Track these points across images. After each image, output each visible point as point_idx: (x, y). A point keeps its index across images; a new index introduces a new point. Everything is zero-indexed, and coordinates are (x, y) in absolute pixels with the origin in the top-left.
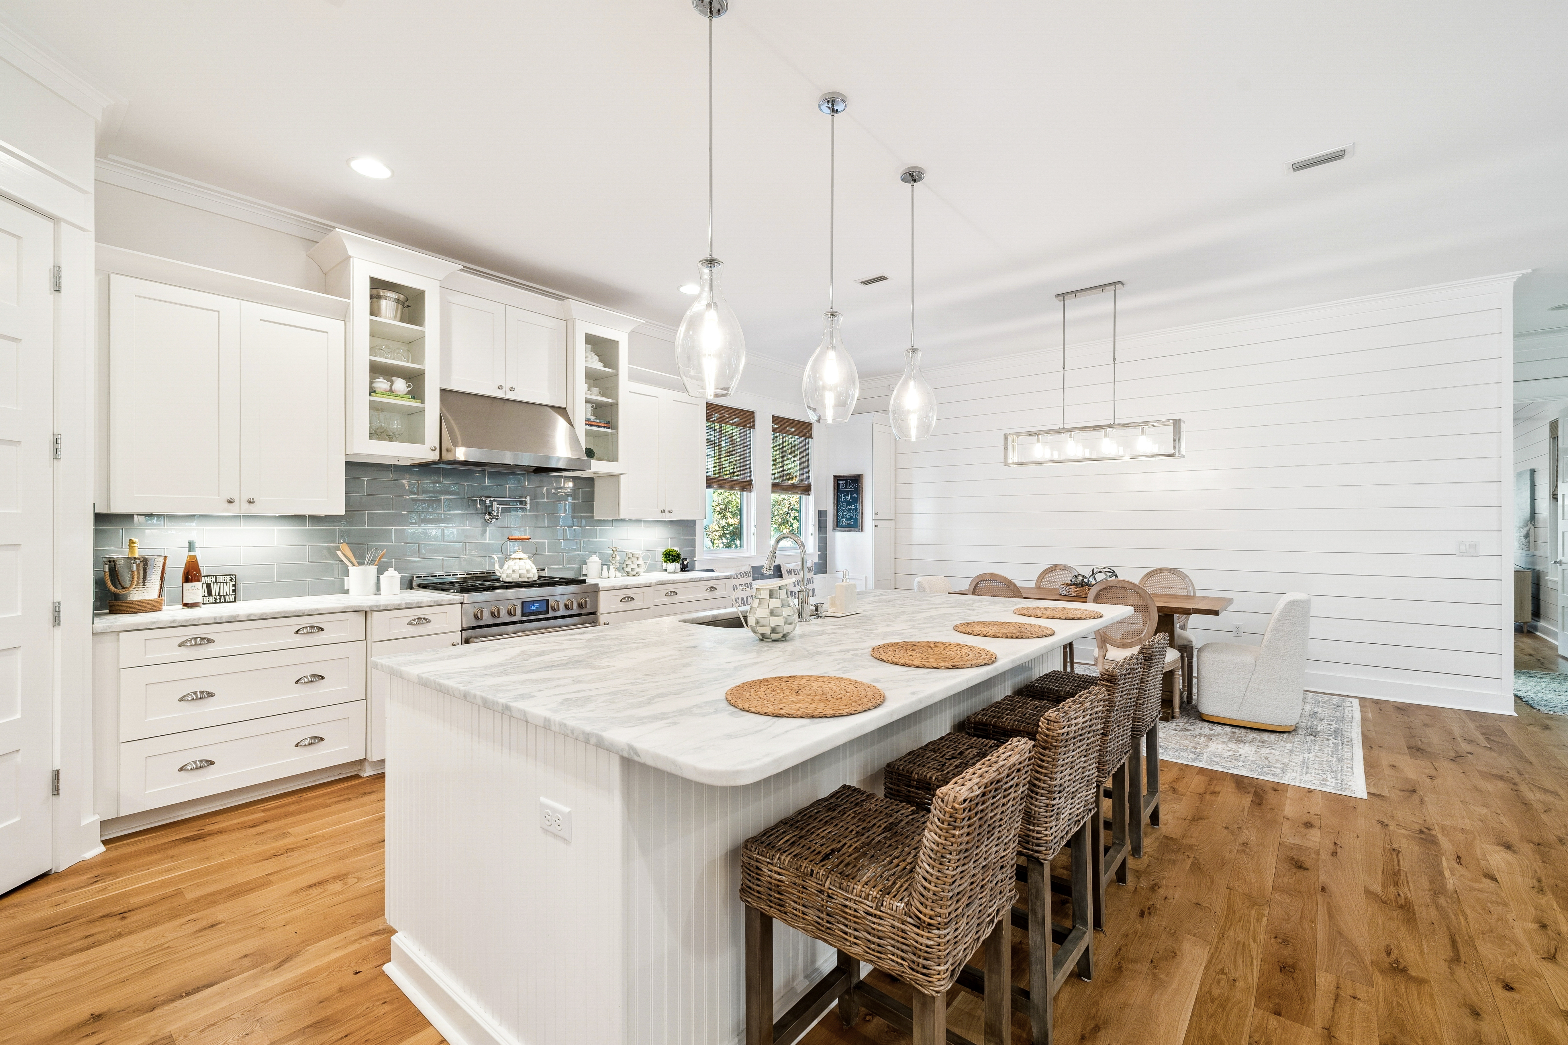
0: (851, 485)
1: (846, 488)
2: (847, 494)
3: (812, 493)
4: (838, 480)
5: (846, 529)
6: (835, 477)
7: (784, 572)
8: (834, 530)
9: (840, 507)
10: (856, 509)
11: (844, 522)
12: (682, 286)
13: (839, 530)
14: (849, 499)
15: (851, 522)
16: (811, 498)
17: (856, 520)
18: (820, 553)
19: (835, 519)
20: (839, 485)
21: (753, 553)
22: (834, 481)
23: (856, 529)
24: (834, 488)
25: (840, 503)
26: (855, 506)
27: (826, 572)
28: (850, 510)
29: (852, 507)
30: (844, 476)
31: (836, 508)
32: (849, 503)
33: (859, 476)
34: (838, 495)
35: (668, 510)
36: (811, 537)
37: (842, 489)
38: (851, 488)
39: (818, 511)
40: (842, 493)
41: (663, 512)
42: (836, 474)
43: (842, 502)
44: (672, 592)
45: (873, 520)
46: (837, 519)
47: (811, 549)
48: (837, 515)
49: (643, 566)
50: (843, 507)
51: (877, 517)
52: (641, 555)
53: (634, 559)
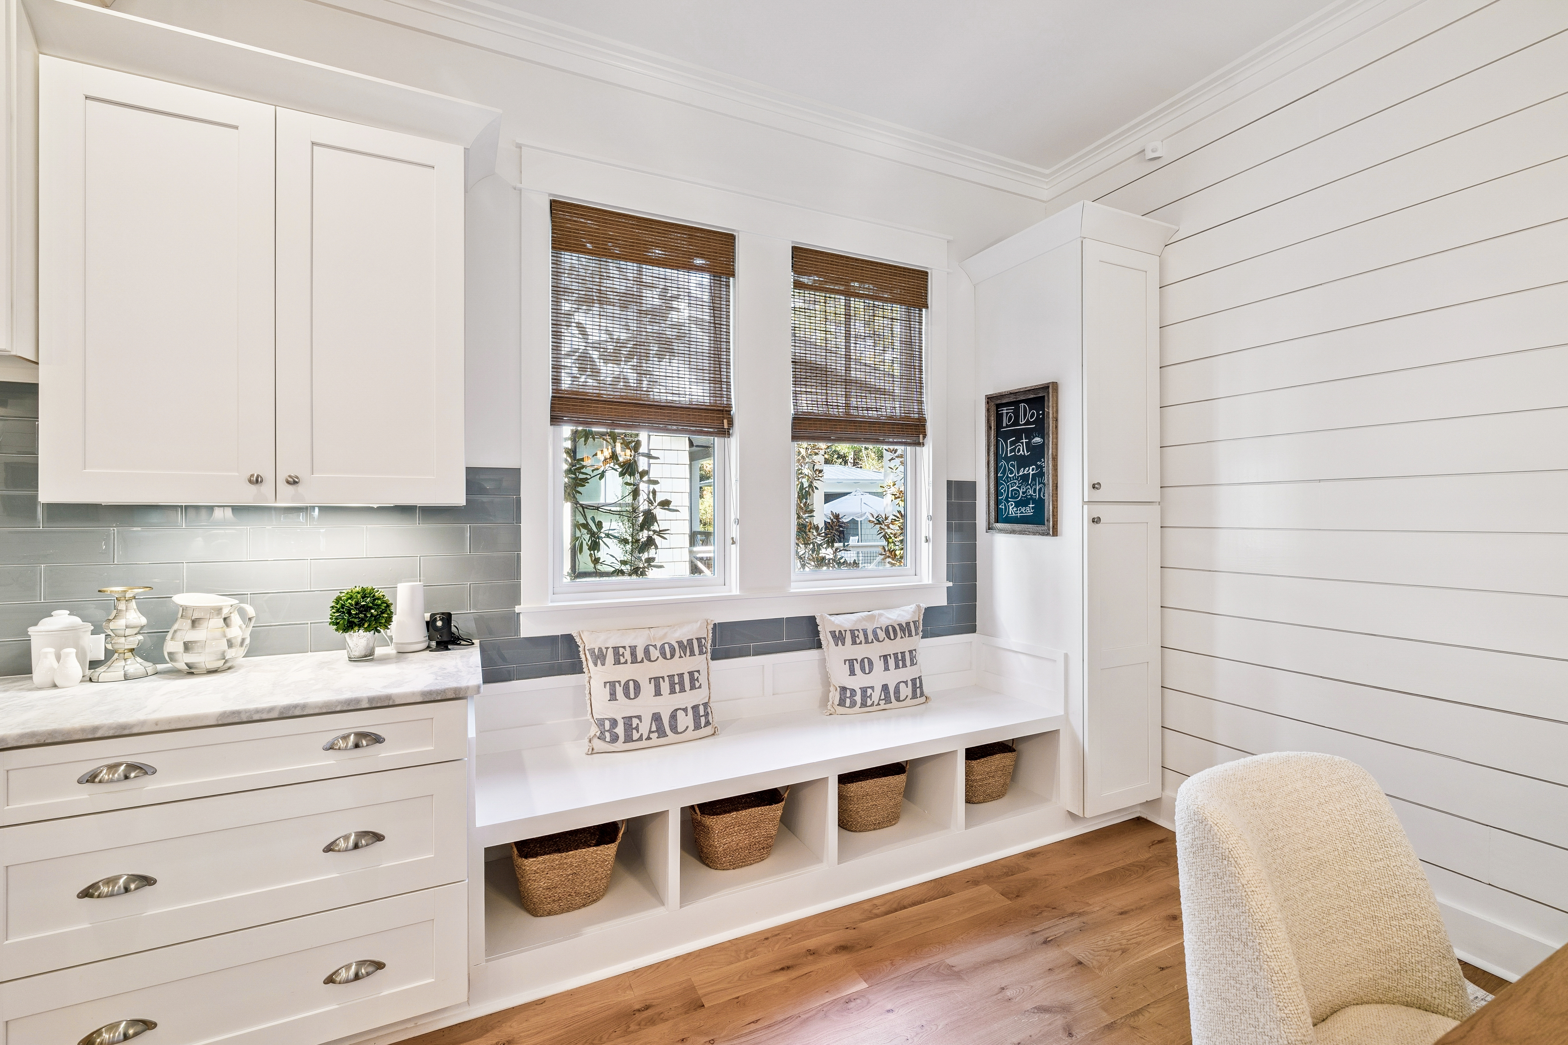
0: (1029, 415)
1: (1016, 422)
2: (1019, 439)
3: (929, 441)
4: (998, 406)
5: (1017, 527)
6: (990, 399)
7: (825, 637)
8: (989, 528)
9: (1004, 472)
10: (1041, 474)
11: (1012, 510)
13: (1001, 531)
14: (1023, 451)
15: (1029, 511)
16: (926, 453)
17: (1040, 504)
18: (951, 584)
19: (992, 503)
20: (999, 417)
21: (735, 586)
22: (988, 410)
23: (1040, 528)
24: (989, 428)
25: (1003, 462)
26: (1038, 467)
27: (973, 630)
28: (1025, 478)
29: (1031, 471)
30: (1011, 394)
31: (992, 474)
32: (1023, 462)
33: (1046, 388)
34: (997, 442)
35: (282, 476)
36: (925, 545)
37: (1007, 426)
38: (1028, 423)
39: (949, 483)
40: (1006, 436)
41: (256, 481)
42: (991, 392)
43: (1008, 459)
44: (132, 767)
45: (1084, 503)
46: (997, 503)
47: (926, 577)
48: (997, 493)
49: (230, 644)
50: (1012, 473)
51: (1098, 495)
52: (219, 610)
53: (186, 624)
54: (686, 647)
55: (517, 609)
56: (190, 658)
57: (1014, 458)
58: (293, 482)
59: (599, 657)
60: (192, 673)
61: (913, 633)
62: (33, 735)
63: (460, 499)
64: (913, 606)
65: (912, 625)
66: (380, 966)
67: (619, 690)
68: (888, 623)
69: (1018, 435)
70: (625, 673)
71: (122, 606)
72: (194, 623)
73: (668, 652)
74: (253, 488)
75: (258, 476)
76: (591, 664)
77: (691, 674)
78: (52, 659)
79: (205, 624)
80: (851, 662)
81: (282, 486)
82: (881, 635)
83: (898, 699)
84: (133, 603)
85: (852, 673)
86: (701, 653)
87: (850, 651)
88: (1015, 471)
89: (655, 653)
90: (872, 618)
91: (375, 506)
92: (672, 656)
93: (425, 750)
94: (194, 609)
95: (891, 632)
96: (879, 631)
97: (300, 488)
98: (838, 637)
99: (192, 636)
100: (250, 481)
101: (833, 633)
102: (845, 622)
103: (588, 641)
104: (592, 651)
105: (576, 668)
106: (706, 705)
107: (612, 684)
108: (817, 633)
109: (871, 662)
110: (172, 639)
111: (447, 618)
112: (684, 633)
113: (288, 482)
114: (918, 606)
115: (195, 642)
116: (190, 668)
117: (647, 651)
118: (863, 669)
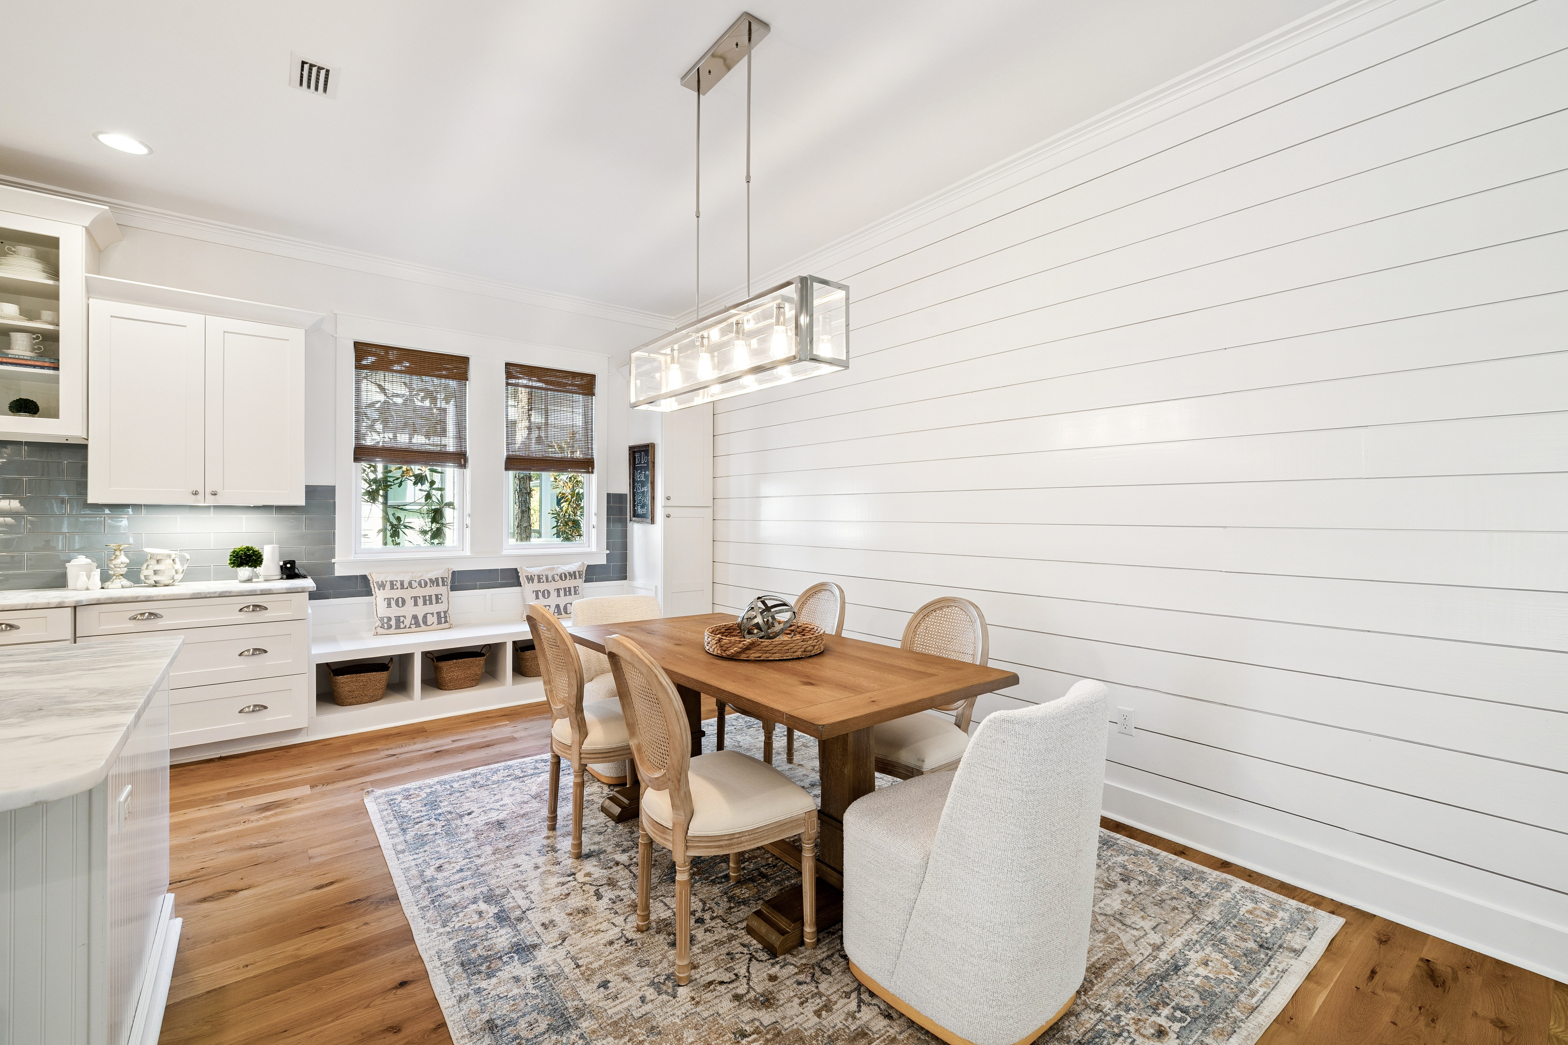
0: (644, 459)
1: (639, 462)
2: (641, 471)
3: (596, 470)
4: (634, 452)
5: (641, 519)
6: (631, 448)
7: (523, 580)
8: (631, 520)
9: (636, 489)
10: (650, 491)
11: (639, 510)
12: (102, 133)
13: (635, 522)
14: (643, 478)
15: (645, 510)
16: (594, 478)
17: (650, 507)
18: (608, 552)
19: (632, 506)
20: (633, 459)
21: (467, 552)
22: (630, 454)
23: (650, 520)
24: (630, 464)
25: (636, 484)
26: (648, 487)
27: (625, 578)
28: (644, 493)
29: (645, 489)
30: (638, 446)
31: (631, 490)
32: (643, 484)
33: (647, 446)
34: (633, 472)
35: (208, 491)
36: (593, 530)
37: (638, 464)
38: (644, 463)
39: (609, 495)
40: (636, 469)
41: (196, 493)
42: (632, 444)
43: (637, 482)
44: (150, 614)
45: (662, 507)
46: (634, 506)
47: (594, 549)
48: (634, 501)
49: (177, 572)
50: (639, 490)
51: (669, 503)
52: (170, 556)
53: (153, 562)
54: (435, 582)
55: (333, 561)
56: (157, 578)
57: (639, 481)
58: (215, 494)
59: (382, 586)
60: (156, 586)
61: (578, 577)
63: (302, 502)
64: (580, 563)
65: (578, 573)
66: (265, 708)
67: (393, 603)
68: (562, 571)
69: (641, 469)
70: (397, 594)
71: (118, 553)
72: (158, 561)
73: (423, 584)
74: (194, 497)
75: (196, 491)
76: (377, 590)
77: (437, 596)
78: (85, 578)
79: (163, 562)
80: (537, 592)
81: (208, 496)
82: (557, 578)
83: (566, 613)
84: (122, 552)
85: (537, 598)
86: (443, 585)
87: (536, 586)
89: (415, 584)
90: (553, 569)
91: (252, 506)
92: (426, 586)
94: (157, 555)
95: (563, 577)
96: (556, 576)
97: (217, 497)
98: (530, 579)
99: (157, 567)
100: (193, 494)
101: (527, 577)
102: (535, 571)
103: (375, 578)
104: (377, 583)
105: (369, 593)
106: (445, 612)
107: (389, 600)
108: (519, 577)
109: (549, 592)
110: (147, 569)
111: (293, 563)
112: (433, 575)
113: (212, 494)
114: (583, 563)
115: (160, 570)
116: (156, 583)
117: (410, 583)
118: (544, 596)
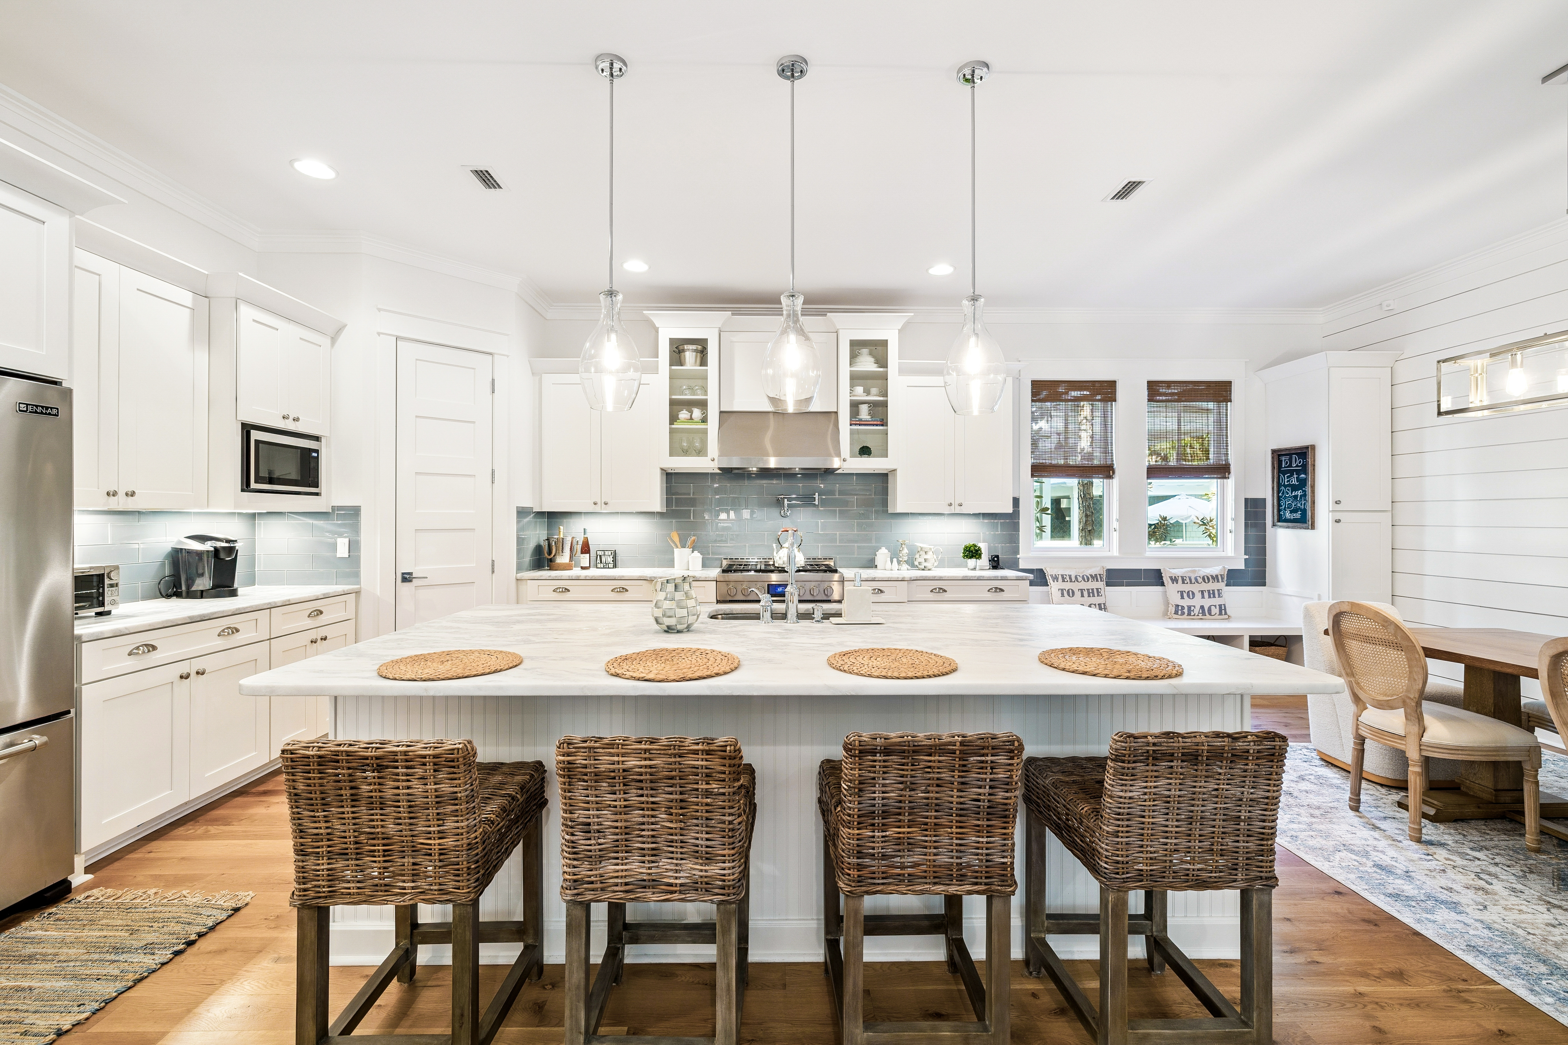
0: (1298, 462)
1: (1290, 466)
2: (1292, 475)
3: (1232, 475)
4: (1279, 455)
5: (1290, 524)
6: (1274, 451)
7: (1166, 579)
8: (1274, 525)
9: (1283, 493)
10: (1304, 495)
11: (1288, 515)
13: (1280, 527)
14: (1294, 481)
15: (1298, 515)
16: (1230, 483)
17: (1304, 512)
18: (1247, 557)
19: (1276, 511)
20: (1280, 462)
21: (1115, 552)
22: (1273, 458)
23: (1304, 525)
24: (1273, 468)
25: (1283, 488)
26: (1303, 491)
27: (1264, 584)
28: (1296, 497)
29: (1299, 493)
30: (1286, 450)
31: (1275, 495)
32: (1294, 488)
33: (1307, 448)
34: (1279, 476)
35: (957, 502)
36: (1229, 535)
37: (1285, 467)
38: (1297, 466)
39: (1246, 500)
40: (1284, 473)
41: (950, 505)
42: (1275, 447)
43: (1285, 486)
44: (940, 589)
45: (1330, 511)
46: (1279, 511)
47: (1230, 551)
48: (1279, 505)
49: (935, 561)
50: (1288, 494)
51: (1338, 507)
52: (931, 549)
53: (922, 553)
54: (1094, 577)
55: (1018, 556)
56: (926, 564)
57: (1289, 485)
59: (1055, 578)
61: (1220, 580)
62: (922, 577)
63: (1010, 510)
64: (1221, 567)
65: (1219, 577)
67: (1065, 593)
68: (1204, 574)
69: (1292, 473)
70: (1067, 586)
71: (904, 546)
72: (925, 553)
73: (1086, 579)
74: (948, 507)
75: (950, 503)
76: (1051, 581)
77: (1097, 589)
78: (890, 562)
79: (927, 553)
80: (1182, 593)
81: (956, 506)
82: (1200, 580)
83: (1210, 614)
85: (1182, 597)
86: (1101, 581)
87: (1180, 586)
88: (1290, 493)
89: (1080, 579)
90: (1194, 571)
92: (1088, 581)
93: (1016, 596)
94: (924, 548)
95: (1206, 579)
96: (1198, 578)
97: (961, 507)
98: (1174, 580)
99: (924, 557)
100: (948, 505)
101: (1171, 578)
102: (1178, 572)
103: (1049, 571)
104: (1052, 576)
105: (1046, 584)
106: (1104, 604)
107: (1062, 590)
108: (1161, 577)
109: (1193, 594)
110: (919, 557)
111: (997, 557)
112: (1093, 571)
113: (959, 505)
114: (1224, 567)
115: (926, 559)
117: (1076, 577)
118: (1188, 596)
